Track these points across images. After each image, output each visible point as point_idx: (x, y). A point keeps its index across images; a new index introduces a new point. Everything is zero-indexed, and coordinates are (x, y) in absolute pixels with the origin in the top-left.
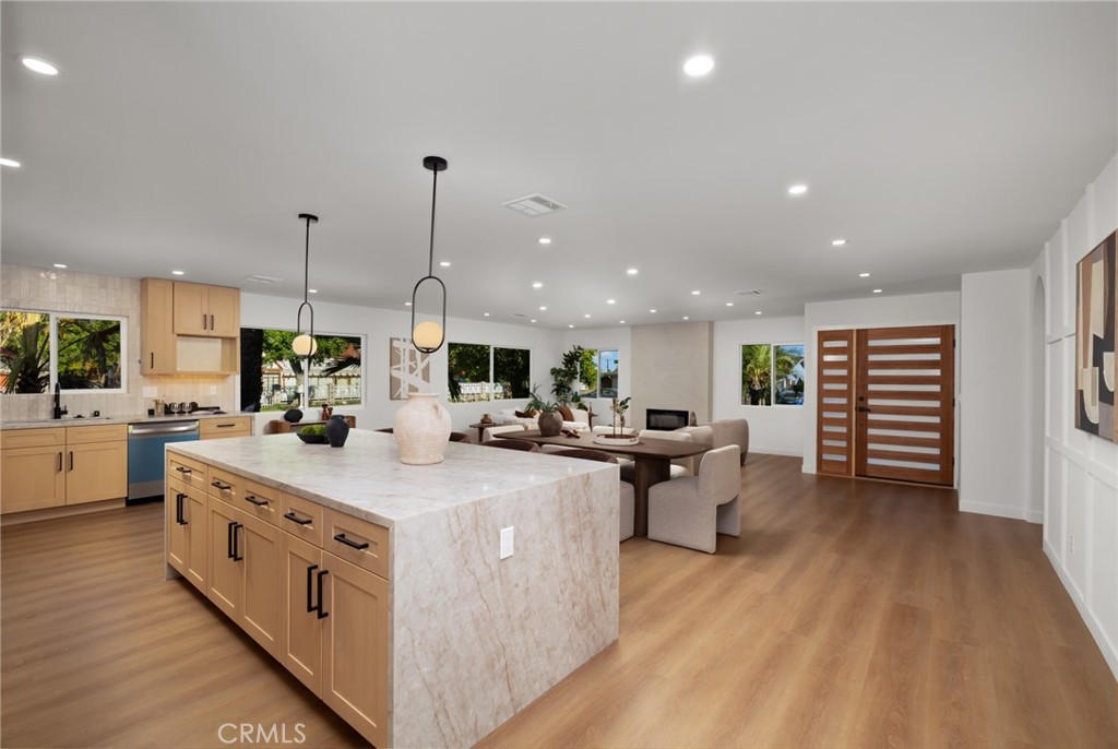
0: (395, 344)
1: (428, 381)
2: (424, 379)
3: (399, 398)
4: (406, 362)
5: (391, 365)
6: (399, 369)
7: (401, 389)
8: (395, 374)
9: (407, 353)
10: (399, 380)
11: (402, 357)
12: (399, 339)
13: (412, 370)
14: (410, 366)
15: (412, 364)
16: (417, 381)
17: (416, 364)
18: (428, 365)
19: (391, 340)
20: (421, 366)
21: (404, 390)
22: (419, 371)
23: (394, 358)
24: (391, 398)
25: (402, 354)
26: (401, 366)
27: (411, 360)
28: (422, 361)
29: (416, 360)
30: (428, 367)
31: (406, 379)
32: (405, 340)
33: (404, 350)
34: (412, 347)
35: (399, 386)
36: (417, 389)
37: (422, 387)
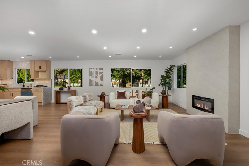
0: (91, 70)
1: (102, 81)
2: (100, 80)
3: (92, 85)
5: (90, 76)
6: (92, 77)
7: (93, 83)
8: (91, 79)
10: (92, 80)
11: (93, 74)
12: (92, 69)
13: (96, 77)
14: (96, 76)
15: (96, 75)
16: (98, 81)
17: (98, 76)
19: (90, 69)
20: (100, 76)
22: (99, 78)
23: (91, 74)
24: (90, 86)
25: (93, 73)
26: (93, 76)
27: (96, 74)
28: (100, 74)
29: (98, 74)
30: (102, 76)
31: (94, 80)
32: (94, 69)
33: (94, 71)
34: (96, 70)
35: (92, 82)
36: (98, 83)
37: (100, 82)
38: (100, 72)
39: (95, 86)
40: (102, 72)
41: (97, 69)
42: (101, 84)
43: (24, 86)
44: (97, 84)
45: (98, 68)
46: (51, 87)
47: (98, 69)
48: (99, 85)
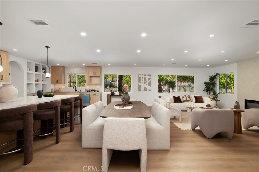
0: (140, 76)
1: (151, 86)
2: (149, 85)
3: (141, 90)
4: (143, 81)
5: (139, 82)
6: (141, 83)
8: (140, 84)
9: (143, 79)
10: (141, 86)
12: (141, 75)
13: (145, 83)
14: (144, 82)
15: (145, 81)
16: (147, 86)
17: (146, 81)
18: (150, 81)
19: (139, 75)
20: (148, 82)
21: (142, 89)
22: (147, 83)
23: (140, 80)
24: (139, 91)
25: (142, 79)
26: (142, 82)
27: (144, 80)
28: (148, 81)
29: (146, 80)
30: (150, 82)
31: (143, 85)
32: (143, 75)
33: (143, 78)
34: (145, 77)
35: (141, 87)
36: (147, 88)
37: (148, 88)
38: (148, 78)
39: (144, 91)
40: (150, 79)
41: (145, 75)
42: (149, 89)
43: (77, 90)
44: (145, 89)
45: (147, 74)
46: (102, 92)
47: (147, 76)
48: (148, 90)
